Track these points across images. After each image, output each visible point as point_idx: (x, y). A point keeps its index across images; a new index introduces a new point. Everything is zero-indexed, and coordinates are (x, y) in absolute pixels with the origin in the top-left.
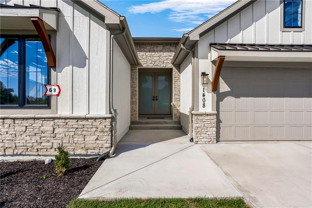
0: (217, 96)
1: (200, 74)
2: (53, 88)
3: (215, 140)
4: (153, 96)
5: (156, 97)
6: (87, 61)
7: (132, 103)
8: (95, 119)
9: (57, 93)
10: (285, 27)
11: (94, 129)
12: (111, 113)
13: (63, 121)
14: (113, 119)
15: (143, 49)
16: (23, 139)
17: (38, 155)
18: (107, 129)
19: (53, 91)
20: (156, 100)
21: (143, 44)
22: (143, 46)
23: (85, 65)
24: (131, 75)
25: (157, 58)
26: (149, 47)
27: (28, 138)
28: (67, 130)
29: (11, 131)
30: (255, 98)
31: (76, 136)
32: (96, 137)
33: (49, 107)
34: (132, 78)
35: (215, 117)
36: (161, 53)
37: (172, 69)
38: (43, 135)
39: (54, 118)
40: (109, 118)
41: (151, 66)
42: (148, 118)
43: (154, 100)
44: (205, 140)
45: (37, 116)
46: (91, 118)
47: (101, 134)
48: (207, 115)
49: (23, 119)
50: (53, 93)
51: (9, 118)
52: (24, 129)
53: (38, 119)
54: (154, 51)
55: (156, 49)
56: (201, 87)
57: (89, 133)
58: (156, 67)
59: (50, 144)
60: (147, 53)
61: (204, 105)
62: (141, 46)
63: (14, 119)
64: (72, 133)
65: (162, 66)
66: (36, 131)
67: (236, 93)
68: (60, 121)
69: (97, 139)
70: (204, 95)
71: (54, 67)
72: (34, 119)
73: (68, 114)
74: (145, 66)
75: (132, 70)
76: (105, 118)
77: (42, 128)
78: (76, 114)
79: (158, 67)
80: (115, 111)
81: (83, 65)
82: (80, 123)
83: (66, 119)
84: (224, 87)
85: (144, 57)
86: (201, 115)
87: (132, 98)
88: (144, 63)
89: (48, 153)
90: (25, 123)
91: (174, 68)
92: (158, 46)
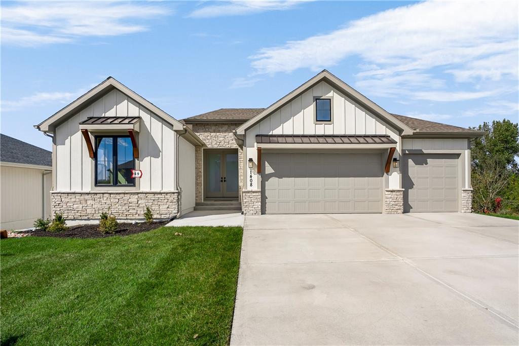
0: (261, 177)
1: (248, 159)
2: (137, 172)
3: (260, 212)
4: (221, 177)
5: (225, 178)
6: (161, 153)
7: (197, 184)
8: (167, 193)
9: (140, 175)
10: (317, 121)
11: (166, 201)
12: (177, 189)
13: (144, 195)
14: (179, 193)
15: (207, 129)
16: (117, 208)
17: (127, 219)
18: (175, 201)
19: (137, 174)
20: (225, 181)
21: (208, 124)
22: (208, 126)
23: (159, 157)
24: (196, 156)
25: (222, 139)
26: (213, 128)
27: (120, 207)
28: (147, 201)
29: (108, 202)
30: (296, 179)
31: (153, 205)
32: (167, 206)
33: (134, 185)
34: (197, 159)
35: (260, 194)
36: (226, 134)
37: (238, 149)
38: (130, 205)
39: (138, 193)
40: (176, 193)
41: (216, 147)
42: (215, 201)
43: (222, 181)
44: (252, 212)
45: (126, 192)
46: (164, 193)
47: (171, 204)
48: (254, 192)
49: (117, 193)
50: (137, 176)
51: (107, 193)
52: (117, 200)
53: (127, 193)
54: (219, 132)
55: (221, 130)
56: (249, 170)
57: (163, 203)
58: (221, 147)
59: (135, 211)
60: (212, 134)
61: (251, 184)
62: (206, 127)
63: (110, 194)
64: (151, 203)
65: (227, 146)
66: (126, 201)
67: (279, 174)
68: (142, 195)
69: (168, 208)
70: (251, 177)
71: (138, 158)
72: (124, 193)
73: (148, 190)
74: (209, 146)
75: (196, 151)
76: (174, 193)
77: (130, 200)
78: (153, 190)
79: (223, 147)
80: (181, 189)
81: (157, 156)
82: (157, 196)
83: (146, 193)
84: (269, 169)
85: (208, 138)
86: (248, 192)
87: (197, 179)
88: (209, 143)
89: (134, 218)
90: (118, 197)
91: (239, 148)
92: (223, 126)
